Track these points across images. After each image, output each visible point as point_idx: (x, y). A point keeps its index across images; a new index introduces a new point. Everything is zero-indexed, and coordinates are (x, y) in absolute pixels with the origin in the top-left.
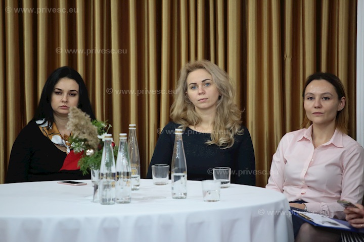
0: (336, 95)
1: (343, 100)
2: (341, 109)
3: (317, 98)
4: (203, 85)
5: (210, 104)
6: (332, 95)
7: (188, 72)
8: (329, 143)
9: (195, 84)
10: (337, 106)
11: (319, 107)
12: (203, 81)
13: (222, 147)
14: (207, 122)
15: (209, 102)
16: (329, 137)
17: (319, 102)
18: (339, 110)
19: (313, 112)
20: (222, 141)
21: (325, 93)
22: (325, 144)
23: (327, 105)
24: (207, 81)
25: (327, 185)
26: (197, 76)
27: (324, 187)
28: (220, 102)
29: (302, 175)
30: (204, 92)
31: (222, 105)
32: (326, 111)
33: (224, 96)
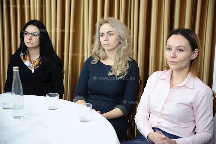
0: (189, 48)
1: (196, 52)
2: (194, 58)
3: (173, 50)
4: (107, 35)
5: (112, 47)
6: (185, 48)
7: (101, 25)
8: (182, 84)
9: (103, 33)
10: (190, 56)
11: (173, 58)
12: (108, 32)
13: (118, 77)
14: (111, 59)
15: (110, 46)
16: (183, 79)
17: (174, 54)
18: (192, 59)
19: (169, 61)
20: (118, 73)
21: (180, 46)
22: (179, 85)
23: (181, 55)
24: (110, 32)
25: (178, 119)
26: (105, 28)
27: (176, 120)
28: (119, 47)
29: (159, 110)
30: (107, 39)
31: (120, 48)
32: (179, 61)
33: (122, 44)
